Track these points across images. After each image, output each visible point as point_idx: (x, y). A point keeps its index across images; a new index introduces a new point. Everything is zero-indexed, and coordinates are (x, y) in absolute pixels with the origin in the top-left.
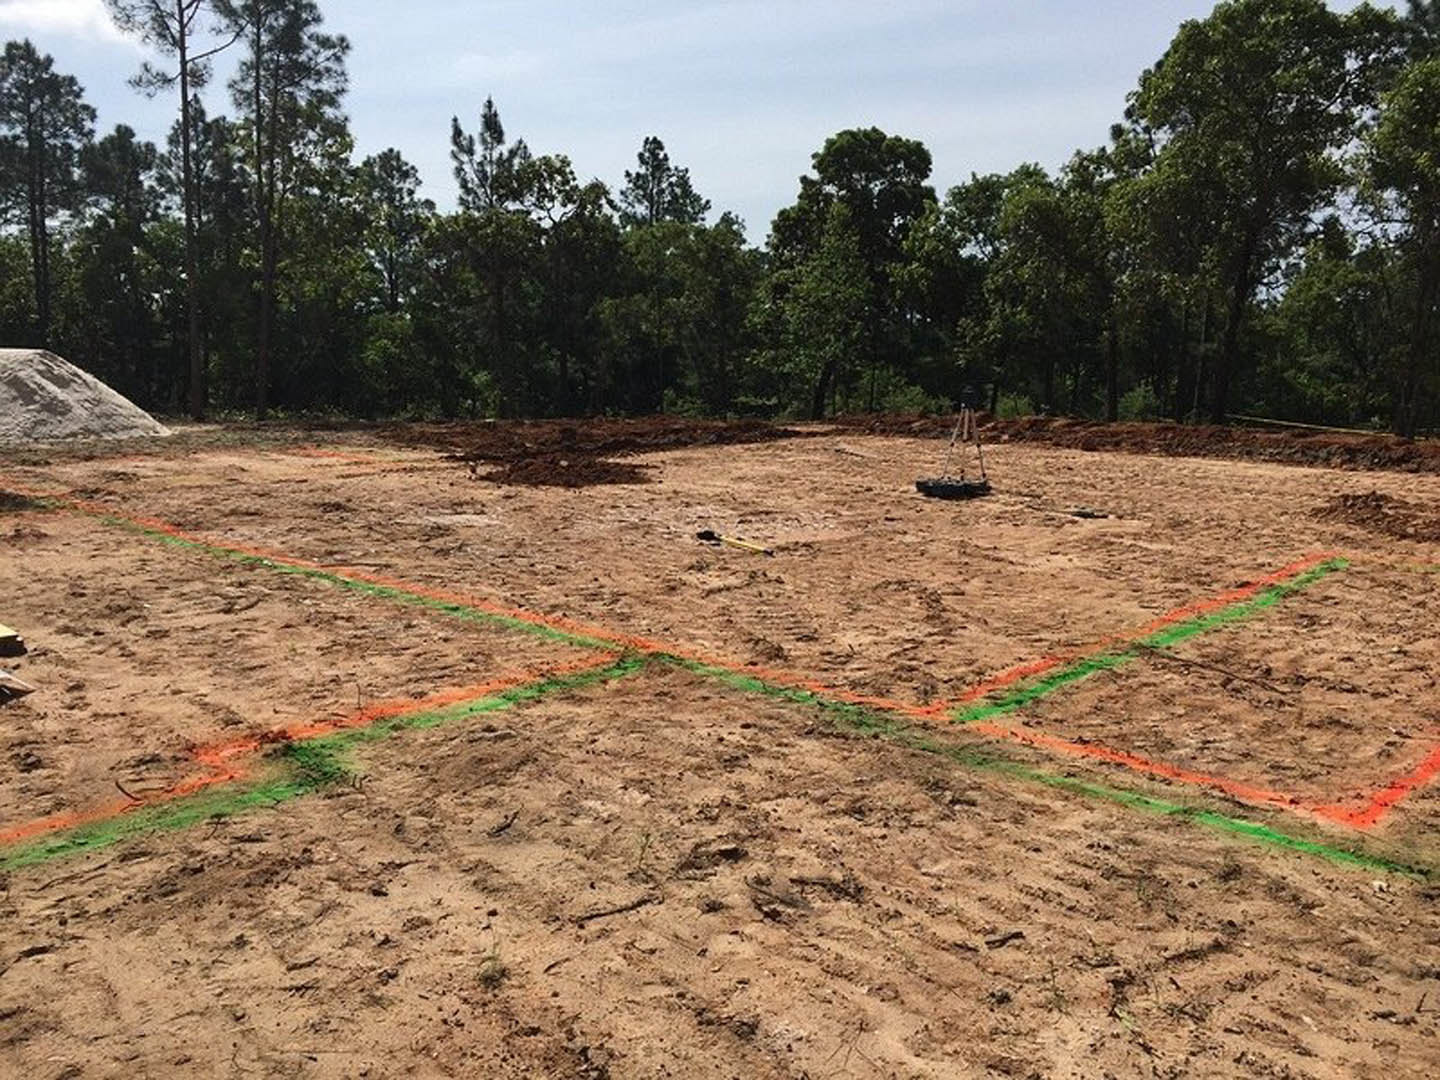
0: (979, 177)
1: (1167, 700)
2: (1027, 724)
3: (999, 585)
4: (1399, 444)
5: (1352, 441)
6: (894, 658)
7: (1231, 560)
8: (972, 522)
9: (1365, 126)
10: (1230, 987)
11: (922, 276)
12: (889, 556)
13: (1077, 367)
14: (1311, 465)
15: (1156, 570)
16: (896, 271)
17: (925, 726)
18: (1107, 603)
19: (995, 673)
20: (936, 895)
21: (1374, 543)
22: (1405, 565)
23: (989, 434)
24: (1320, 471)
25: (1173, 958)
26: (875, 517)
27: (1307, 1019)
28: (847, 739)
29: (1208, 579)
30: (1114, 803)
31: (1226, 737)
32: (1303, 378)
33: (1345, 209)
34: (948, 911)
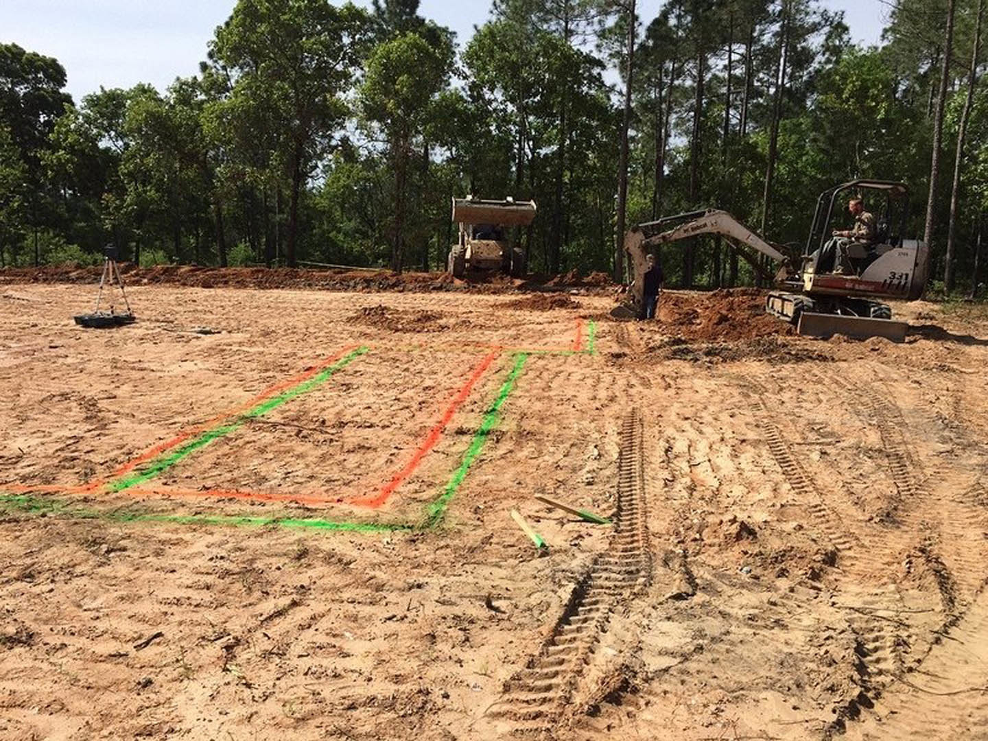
0: (107, 89)
1: (262, 451)
2: (165, 484)
3: (143, 388)
4: (393, 276)
5: (367, 275)
6: (59, 453)
7: (300, 354)
8: (121, 344)
9: (358, 80)
10: (302, 628)
11: (68, 161)
12: (53, 376)
13: (197, 231)
14: (346, 290)
15: (254, 365)
16: (46, 156)
17: (86, 500)
18: (221, 392)
19: (140, 452)
20: (96, 623)
21: (381, 336)
22: (398, 347)
23: (133, 279)
24: (350, 294)
25: (266, 620)
26: (39, 347)
27: (347, 634)
28: (18, 522)
29: (287, 368)
30: (227, 526)
31: (300, 469)
32: (341, 237)
33: (351, 131)
34: (105, 632)
